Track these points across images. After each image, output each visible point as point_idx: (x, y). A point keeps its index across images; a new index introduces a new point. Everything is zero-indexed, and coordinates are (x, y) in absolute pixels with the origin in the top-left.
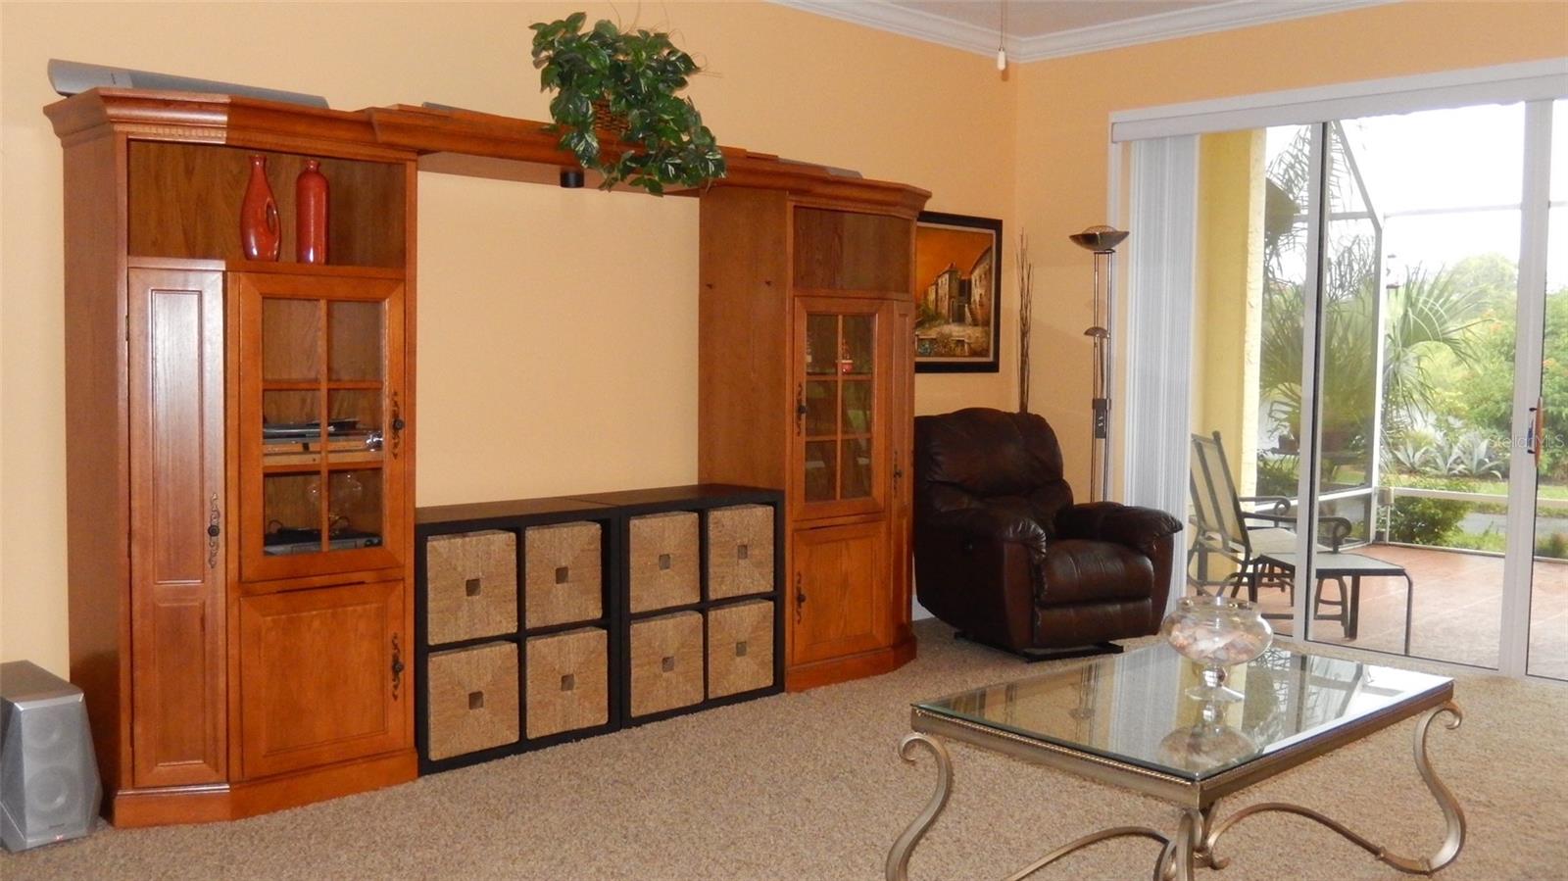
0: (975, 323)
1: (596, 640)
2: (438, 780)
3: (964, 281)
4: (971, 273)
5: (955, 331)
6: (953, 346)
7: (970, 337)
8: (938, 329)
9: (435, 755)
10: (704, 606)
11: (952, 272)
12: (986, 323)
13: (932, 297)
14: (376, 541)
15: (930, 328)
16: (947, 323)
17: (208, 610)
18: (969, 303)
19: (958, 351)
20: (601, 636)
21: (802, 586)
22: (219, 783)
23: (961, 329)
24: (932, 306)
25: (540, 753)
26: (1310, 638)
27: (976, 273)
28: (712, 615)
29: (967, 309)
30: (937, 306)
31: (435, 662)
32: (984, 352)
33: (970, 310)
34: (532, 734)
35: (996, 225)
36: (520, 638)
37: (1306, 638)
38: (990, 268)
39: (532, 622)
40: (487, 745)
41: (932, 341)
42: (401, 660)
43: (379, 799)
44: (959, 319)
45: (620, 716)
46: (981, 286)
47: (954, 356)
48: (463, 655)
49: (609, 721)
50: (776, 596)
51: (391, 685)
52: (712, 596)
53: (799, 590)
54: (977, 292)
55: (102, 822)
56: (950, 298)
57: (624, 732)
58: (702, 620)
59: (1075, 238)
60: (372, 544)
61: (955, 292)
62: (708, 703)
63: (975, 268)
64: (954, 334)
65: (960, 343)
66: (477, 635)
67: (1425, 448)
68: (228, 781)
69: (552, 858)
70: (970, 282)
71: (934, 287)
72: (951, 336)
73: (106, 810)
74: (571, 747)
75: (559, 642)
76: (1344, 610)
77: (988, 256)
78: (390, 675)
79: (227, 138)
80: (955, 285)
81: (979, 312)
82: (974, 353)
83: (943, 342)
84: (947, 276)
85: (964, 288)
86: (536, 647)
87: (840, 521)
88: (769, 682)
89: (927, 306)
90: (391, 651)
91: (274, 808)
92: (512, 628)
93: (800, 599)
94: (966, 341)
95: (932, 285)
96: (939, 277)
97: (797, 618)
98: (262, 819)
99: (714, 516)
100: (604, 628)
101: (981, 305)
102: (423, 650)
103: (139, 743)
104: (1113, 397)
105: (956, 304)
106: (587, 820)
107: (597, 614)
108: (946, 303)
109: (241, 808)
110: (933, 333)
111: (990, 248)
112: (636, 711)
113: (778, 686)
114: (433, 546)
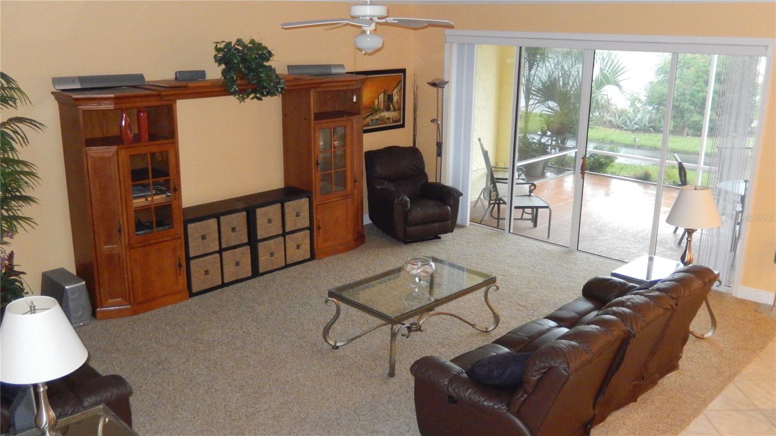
0: (395, 110)
1: (247, 250)
2: (196, 299)
3: (390, 95)
4: (393, 91)
5: (386, 114)
6: (385, 120)
7: (392, 116)
8: (379, 115)
9: (194, 290)
10: (284, 234)
11: (385, 92)
12: (399, 109)
13: (376, 102)
14: (171, 226)
15: (376, 115)
16: (383, 112)
17: (120, 255)
18: (392, 103)
19: (388, 122)
20: (248, 248)
21: (320, 223)
22: (128, 305)
23: (389, 113)
24: (376, 106)
25: (229, 287)
26: (511, 231)
27: (395, 92)
28: (287, 237)
29: (391, 106)
30: (378, 105)
31: (192, 262)
32: (399, 121)
33: (393, 106)
34: (226, 281)
35: (403, 71)
36: (220, 251)
37: (509, 232)
38: (401, 87)
39: (224, 246)
40: (211, 286)
41: (377, 120)
42: (181, 263)
43: (177, 307)
44: (388, 109)
45: (256, 273)
46: (397, 96)
47: (386, 124)
48: (201, 259)
49: (252, 275)
50: (310, 228)
51: (178, 271)
52: (287, 230)
53: (319, 225)
54: (395, 98)
55: (93, 318)
56: (384, 102)
57: (257, 279)
58: (283, 239)
59: (429, 83)
60: (170, 228)
61: (386, 100)
62: (287, 266)
63: (394, 89)
64: (386, 116)
65: (389, 119)
66: (206, 252)
67: (623, 117)
68: (130, 304)
69: (230, 328)
70: (392, 95)
71: (377, 99)
72: (384, 116)
73: (94, 314)
74: (239, 285)
75: (234, 251)
76: (533, 216)
77: (400, 83)
78: (178, 268)
79: (114, 107)
80: (386, 97)
81: (396, 106)
82: (394, 122)
83: (382, 120)
84: (383, 94)
85: (390, 98)
86: (225, 254)
87: (333, 200)
88: (309, 257)
89: (374, 107)
90: (178, 261)
91: (145, 311)
92: (217, 249)
93: (319, 228)
94: (391, 117)
95: (376, 99)
96: (379, 95)
97: (318, 234)
98: (141, 315)
99: (287, 204)
100: (249, 245)
101: (397, 103)
102: (188, 259)
103: (102, 294)
104: (443, 141)
105: (386, 104)
106: (242, 314)
107: (246, 241)
108: (382, 104)
109: (135, 312)
110: (377, 117)
111: (401, 80)
112: (261, 270)
113: (313, 257)
114: (190, 226)
